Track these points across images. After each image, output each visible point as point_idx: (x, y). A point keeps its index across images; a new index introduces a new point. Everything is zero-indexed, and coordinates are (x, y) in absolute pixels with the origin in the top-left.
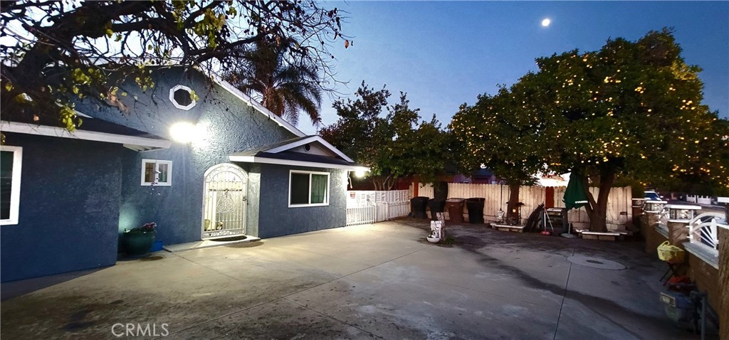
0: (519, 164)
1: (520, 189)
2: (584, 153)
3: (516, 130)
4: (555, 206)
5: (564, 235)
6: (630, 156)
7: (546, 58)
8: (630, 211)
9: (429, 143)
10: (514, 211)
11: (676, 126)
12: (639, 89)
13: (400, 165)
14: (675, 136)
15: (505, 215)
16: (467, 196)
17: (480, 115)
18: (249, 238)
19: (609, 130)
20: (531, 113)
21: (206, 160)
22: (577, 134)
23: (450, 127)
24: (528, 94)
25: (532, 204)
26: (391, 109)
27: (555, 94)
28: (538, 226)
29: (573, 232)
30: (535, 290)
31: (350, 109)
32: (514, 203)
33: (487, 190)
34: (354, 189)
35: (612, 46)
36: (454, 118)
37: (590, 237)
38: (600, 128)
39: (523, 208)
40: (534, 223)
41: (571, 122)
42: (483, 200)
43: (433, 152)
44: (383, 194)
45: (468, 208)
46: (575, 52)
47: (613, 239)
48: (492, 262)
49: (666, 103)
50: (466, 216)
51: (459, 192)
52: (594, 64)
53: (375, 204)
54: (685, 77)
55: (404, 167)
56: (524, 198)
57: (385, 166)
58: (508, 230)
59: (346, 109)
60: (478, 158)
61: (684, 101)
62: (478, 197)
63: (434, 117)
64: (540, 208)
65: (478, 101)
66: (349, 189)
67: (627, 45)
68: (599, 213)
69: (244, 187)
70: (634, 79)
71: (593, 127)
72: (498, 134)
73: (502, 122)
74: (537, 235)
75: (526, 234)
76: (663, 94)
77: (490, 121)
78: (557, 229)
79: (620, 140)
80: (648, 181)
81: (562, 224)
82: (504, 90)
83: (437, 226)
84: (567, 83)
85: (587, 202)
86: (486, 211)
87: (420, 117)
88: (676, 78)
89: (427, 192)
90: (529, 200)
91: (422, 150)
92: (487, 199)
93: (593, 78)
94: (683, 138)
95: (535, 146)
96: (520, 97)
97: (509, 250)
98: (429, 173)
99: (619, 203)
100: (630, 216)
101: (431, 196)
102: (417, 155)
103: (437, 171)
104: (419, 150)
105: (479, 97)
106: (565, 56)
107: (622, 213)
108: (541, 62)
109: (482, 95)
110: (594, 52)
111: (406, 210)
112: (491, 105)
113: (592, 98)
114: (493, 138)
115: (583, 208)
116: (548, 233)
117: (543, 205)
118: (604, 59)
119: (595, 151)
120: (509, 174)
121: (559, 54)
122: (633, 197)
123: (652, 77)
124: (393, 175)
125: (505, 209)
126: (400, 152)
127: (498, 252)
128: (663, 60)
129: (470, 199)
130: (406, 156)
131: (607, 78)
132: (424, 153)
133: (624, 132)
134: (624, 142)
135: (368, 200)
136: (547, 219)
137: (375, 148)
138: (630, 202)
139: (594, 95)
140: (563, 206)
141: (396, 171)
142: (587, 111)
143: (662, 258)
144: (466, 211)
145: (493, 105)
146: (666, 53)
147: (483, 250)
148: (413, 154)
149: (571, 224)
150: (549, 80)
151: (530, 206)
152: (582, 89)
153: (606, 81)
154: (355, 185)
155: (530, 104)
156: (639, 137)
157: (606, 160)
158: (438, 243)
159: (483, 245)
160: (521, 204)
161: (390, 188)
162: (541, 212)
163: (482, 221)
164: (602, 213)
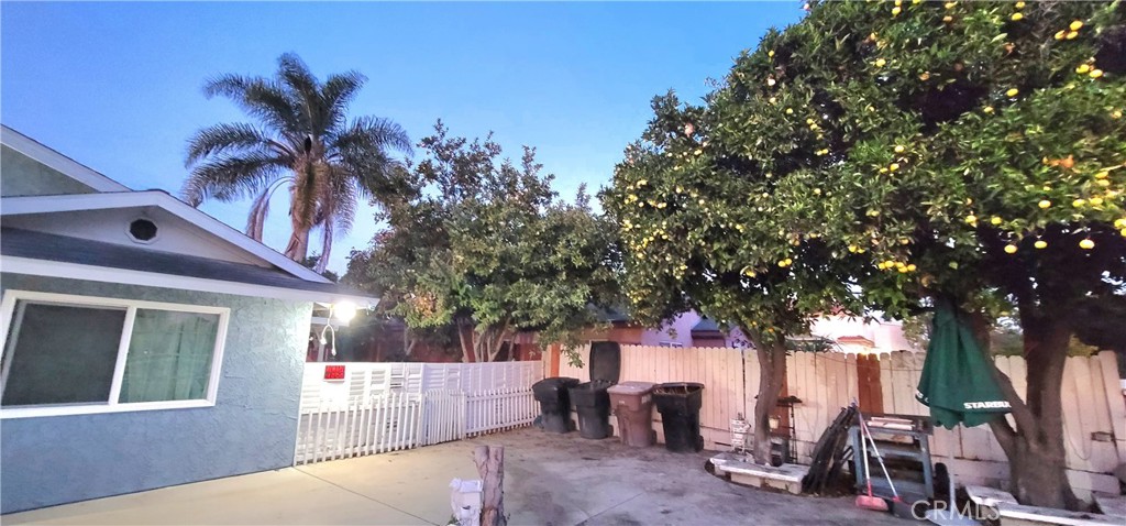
4: (887, 409)
10: (773, 424)
15: (751, 434)
25: (823, 401)
32: (776, 401)
33: (709, 362)
39: (799, 412)
40: (832, 462)
42: (699, 388)
45: (662, 410)
50: (658, 430)
53: (419, 398)
56: (801, 383)
64: (848, 418)
66: (314, 356)
68: (1042, 439)
74: (845, 512)
86: (707, 416)
87: (556, 194)
90: (816, 391)
91: (548, 265)
92: (709, 386)
101: (584, 377)
104: (540, 264)
107: (1097, 437)
116: (878, 501)
117: (853, 408)
125: (751, 415)
126: (485, 265)
129: (667, 387)
135: (394, 387)
138: (1116, 402)
140: (920, 411)
144: (657, 415)
151: (817, 406)
160: (795, 400)
161: (491, 357)
162: (852, 431)
163: (696, 443)
164: (1051, 441)
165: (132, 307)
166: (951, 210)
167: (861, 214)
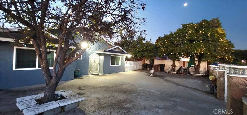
0: (175, 55)
1: (176, 62)
2: (194, 52)
3: (175, 45)
4: (186, 67)
5: (187, 75)
6: (205, 53)
7: (184, 24)
8: (206, 68)
9: (149, 48)
10: (174, 68)
11: (218, 45)
12: (209, 35)
13: (140, 54)
14: (218, 48)
15: (171, 69)
16: (160, 64)
17: (165, 40)
18: (101, 74)
19: (200, 46)
20: (179, 40)
21: (90, 52)
22: (192, 47)
23: (155, 43)
24: (179, 35)
25: (179, 66)
26: (137, 37)
27: (186, 35)
28: (180, 72)
29: (190, 74)
30: (179, 86)
31: (125, 37)
32: (174, 66)
33: (166, 62)
34: (127, 61)
35: (203, 21)
36: (157, 40)
37: (195, 75)
38: (198, 45)
39: (176, 67)
41: (190, 43)
42: (164, 65)
43: (150, 50)
44: (135, 62)
45: (160, 67)
46: (192, 23)
47: (201, 76)
48: (168, 81)
49: (216, 39)
50: (159, 69)
51: (157, 62)
52: (197, 27)
53: (133, 66)
54: (221, 32)
55: (141, 55)
57: (135, 54)
58: (172, 73)
59: (124, 37)
60: (164, 53)
61: (220, 39)
62: (163, 64)
63: (150, 40)
64: (181, 67)
65: (164, 36)
66: (126, 61)
67: (207, 21)
69: (99, 60)
70: (208, 32)
71: (196, 45)
72: (170, 46)
73: (171, 42)
74: (180, 75)
75: (177, 74)
76: (215, 37)
77: (167, 42)
78: (186, 73)
79: (203, 49)
80: (210, 60)
81: (187, 72)
82: (172, 33)
83: (152, 71)
84: (190, 32)
85: (194, 65)
86: (165, 68)
87: (146, 40)
88: (219, 32)
89: (147, 62)
90: (178, 65)
93: (197, 31)
94: (220, 49)
95: (180, 50)
96: (176, 36)
97: (172, 78)
98: (149, 56)
99: (203, 66)
100: (206, 70)
101: (149, 63)
102: (145, 51)
103: (151, 56)
105: (164, 35)
106: (189, 24)
107: (204, 69)
108: (183, 25)
109: (165, 34)
110: (198, 23)
111: (141, 67)
112: (168, 37)
113: (196, 37)
114: (168, 47)
115: (193, 67)
116: (183, 74)
117: (182, 66)
118: (200, 25)
119: (196, 52)
120: (173, 57)
121: (188, 23)
122: (207, 64)
123: (213, 31)
124: (138, 57)
125: (171, 67)
126: (140, 50)
127: (169, 78)
128: (216, 26)
129: (161, 64)
130: (142, 51)
131: (201, 31)
132: (147, 50)
133: (204, 47)
134: (204, 49)
135: (131, 64)
136: (183, 70)
137: (132, 49)
138: (207, 66)
139: (197, 36)
140: (188, 66)
141: (139, 56)
142: (195, 40)
143: (210, 79)
144: (159, 68)
145: (169, 37)
146: (217, 25)
147: (165, 78)
148: (144, 51)
149: (190, 72)
150: (185, 31)
151: (178, 67)
152: (194, 34)
153: (200, 32)
154: (128, 60)
155: (179, 38)
156: (208, 48)
157: (199, 54)
158: (153, 76)
159: (165, 77)
160: (176, 66)
161: (136, 61)
162: (181, 68)
163: (164, 71)
164: (198, 69)
165: (116, 56)
166: (190, 51)
167: (183, 51)
